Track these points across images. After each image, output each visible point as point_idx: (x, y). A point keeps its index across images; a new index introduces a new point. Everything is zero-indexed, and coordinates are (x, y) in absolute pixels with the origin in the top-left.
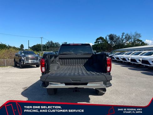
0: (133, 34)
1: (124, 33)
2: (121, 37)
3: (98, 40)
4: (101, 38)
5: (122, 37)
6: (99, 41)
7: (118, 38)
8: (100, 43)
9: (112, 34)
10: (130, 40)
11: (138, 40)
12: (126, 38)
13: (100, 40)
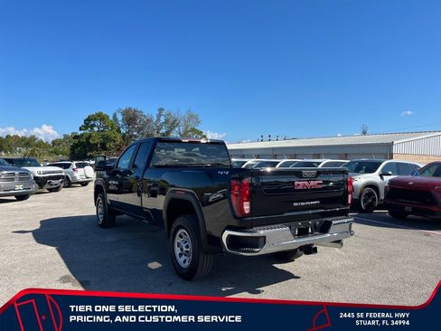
0: (183, 113)
1: (163, 110)
2: (155, 119)
3: (92, 123)
4: (101, 117)
5: (158, 120)
6: (94, 125)
7: (149, 121)
8: (96, 129)
9: (133, 107)
10: (177, 129)
11: (194, 130)
12: (167, 121)
13: (98, 123)
